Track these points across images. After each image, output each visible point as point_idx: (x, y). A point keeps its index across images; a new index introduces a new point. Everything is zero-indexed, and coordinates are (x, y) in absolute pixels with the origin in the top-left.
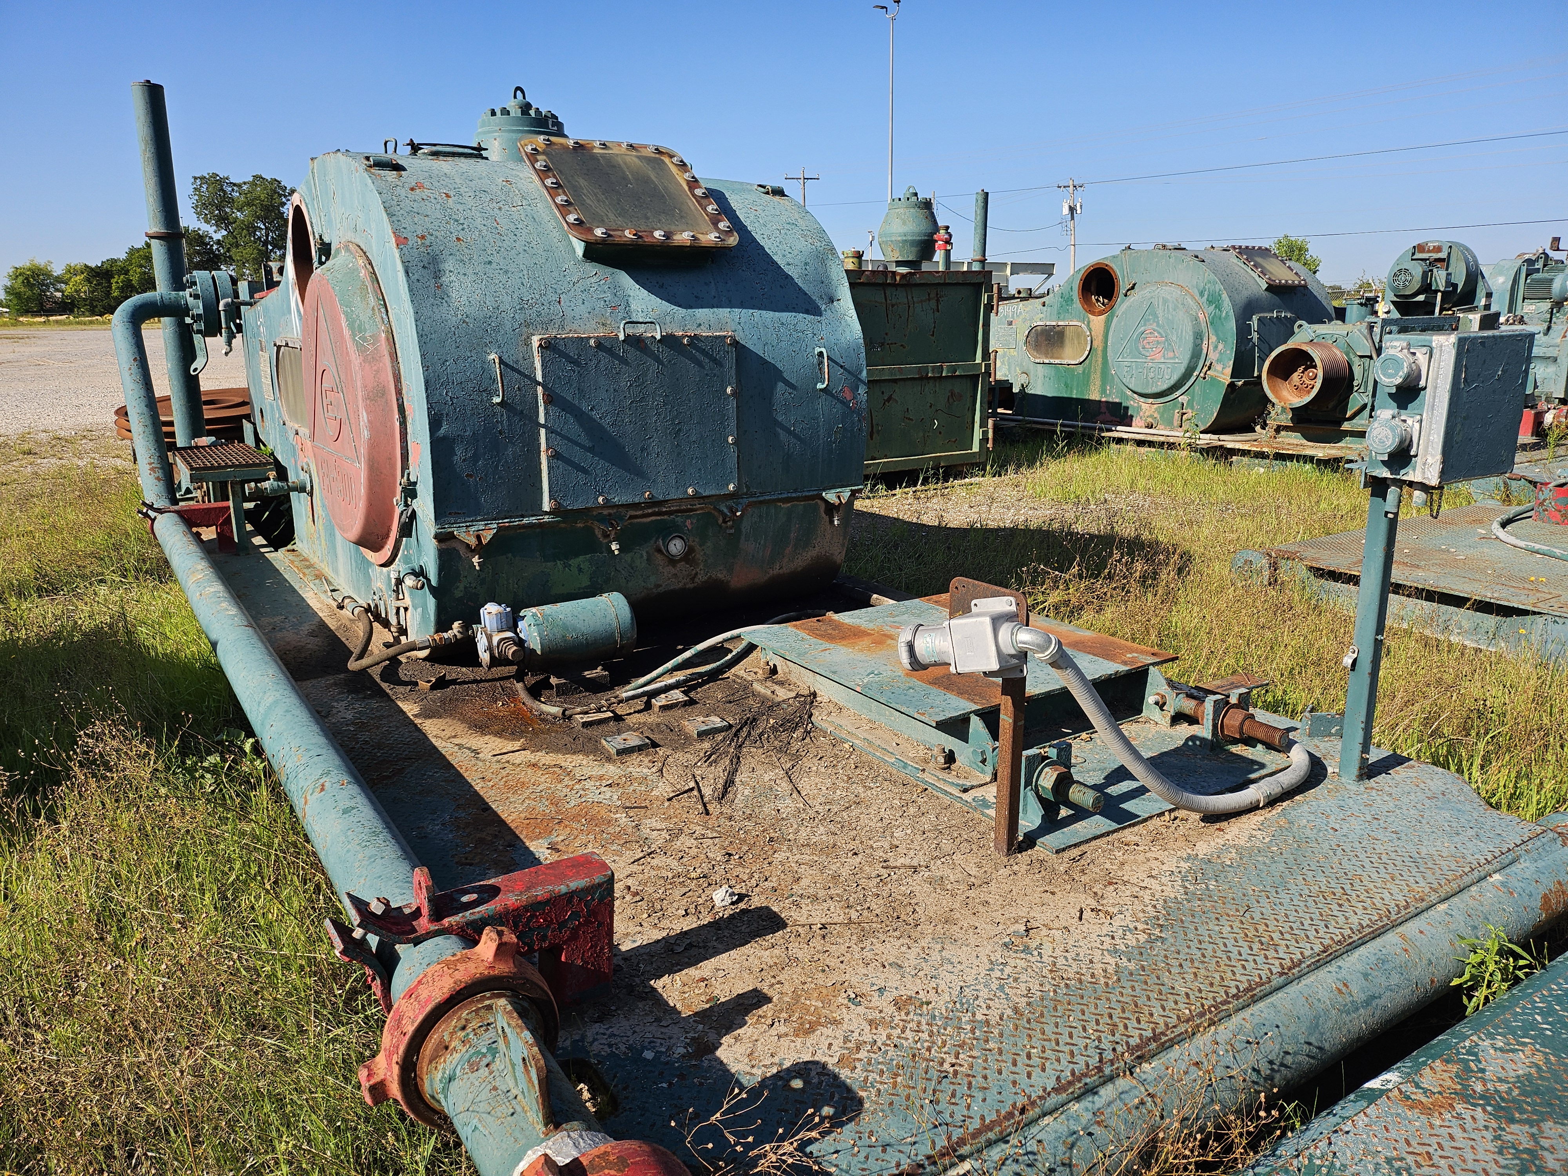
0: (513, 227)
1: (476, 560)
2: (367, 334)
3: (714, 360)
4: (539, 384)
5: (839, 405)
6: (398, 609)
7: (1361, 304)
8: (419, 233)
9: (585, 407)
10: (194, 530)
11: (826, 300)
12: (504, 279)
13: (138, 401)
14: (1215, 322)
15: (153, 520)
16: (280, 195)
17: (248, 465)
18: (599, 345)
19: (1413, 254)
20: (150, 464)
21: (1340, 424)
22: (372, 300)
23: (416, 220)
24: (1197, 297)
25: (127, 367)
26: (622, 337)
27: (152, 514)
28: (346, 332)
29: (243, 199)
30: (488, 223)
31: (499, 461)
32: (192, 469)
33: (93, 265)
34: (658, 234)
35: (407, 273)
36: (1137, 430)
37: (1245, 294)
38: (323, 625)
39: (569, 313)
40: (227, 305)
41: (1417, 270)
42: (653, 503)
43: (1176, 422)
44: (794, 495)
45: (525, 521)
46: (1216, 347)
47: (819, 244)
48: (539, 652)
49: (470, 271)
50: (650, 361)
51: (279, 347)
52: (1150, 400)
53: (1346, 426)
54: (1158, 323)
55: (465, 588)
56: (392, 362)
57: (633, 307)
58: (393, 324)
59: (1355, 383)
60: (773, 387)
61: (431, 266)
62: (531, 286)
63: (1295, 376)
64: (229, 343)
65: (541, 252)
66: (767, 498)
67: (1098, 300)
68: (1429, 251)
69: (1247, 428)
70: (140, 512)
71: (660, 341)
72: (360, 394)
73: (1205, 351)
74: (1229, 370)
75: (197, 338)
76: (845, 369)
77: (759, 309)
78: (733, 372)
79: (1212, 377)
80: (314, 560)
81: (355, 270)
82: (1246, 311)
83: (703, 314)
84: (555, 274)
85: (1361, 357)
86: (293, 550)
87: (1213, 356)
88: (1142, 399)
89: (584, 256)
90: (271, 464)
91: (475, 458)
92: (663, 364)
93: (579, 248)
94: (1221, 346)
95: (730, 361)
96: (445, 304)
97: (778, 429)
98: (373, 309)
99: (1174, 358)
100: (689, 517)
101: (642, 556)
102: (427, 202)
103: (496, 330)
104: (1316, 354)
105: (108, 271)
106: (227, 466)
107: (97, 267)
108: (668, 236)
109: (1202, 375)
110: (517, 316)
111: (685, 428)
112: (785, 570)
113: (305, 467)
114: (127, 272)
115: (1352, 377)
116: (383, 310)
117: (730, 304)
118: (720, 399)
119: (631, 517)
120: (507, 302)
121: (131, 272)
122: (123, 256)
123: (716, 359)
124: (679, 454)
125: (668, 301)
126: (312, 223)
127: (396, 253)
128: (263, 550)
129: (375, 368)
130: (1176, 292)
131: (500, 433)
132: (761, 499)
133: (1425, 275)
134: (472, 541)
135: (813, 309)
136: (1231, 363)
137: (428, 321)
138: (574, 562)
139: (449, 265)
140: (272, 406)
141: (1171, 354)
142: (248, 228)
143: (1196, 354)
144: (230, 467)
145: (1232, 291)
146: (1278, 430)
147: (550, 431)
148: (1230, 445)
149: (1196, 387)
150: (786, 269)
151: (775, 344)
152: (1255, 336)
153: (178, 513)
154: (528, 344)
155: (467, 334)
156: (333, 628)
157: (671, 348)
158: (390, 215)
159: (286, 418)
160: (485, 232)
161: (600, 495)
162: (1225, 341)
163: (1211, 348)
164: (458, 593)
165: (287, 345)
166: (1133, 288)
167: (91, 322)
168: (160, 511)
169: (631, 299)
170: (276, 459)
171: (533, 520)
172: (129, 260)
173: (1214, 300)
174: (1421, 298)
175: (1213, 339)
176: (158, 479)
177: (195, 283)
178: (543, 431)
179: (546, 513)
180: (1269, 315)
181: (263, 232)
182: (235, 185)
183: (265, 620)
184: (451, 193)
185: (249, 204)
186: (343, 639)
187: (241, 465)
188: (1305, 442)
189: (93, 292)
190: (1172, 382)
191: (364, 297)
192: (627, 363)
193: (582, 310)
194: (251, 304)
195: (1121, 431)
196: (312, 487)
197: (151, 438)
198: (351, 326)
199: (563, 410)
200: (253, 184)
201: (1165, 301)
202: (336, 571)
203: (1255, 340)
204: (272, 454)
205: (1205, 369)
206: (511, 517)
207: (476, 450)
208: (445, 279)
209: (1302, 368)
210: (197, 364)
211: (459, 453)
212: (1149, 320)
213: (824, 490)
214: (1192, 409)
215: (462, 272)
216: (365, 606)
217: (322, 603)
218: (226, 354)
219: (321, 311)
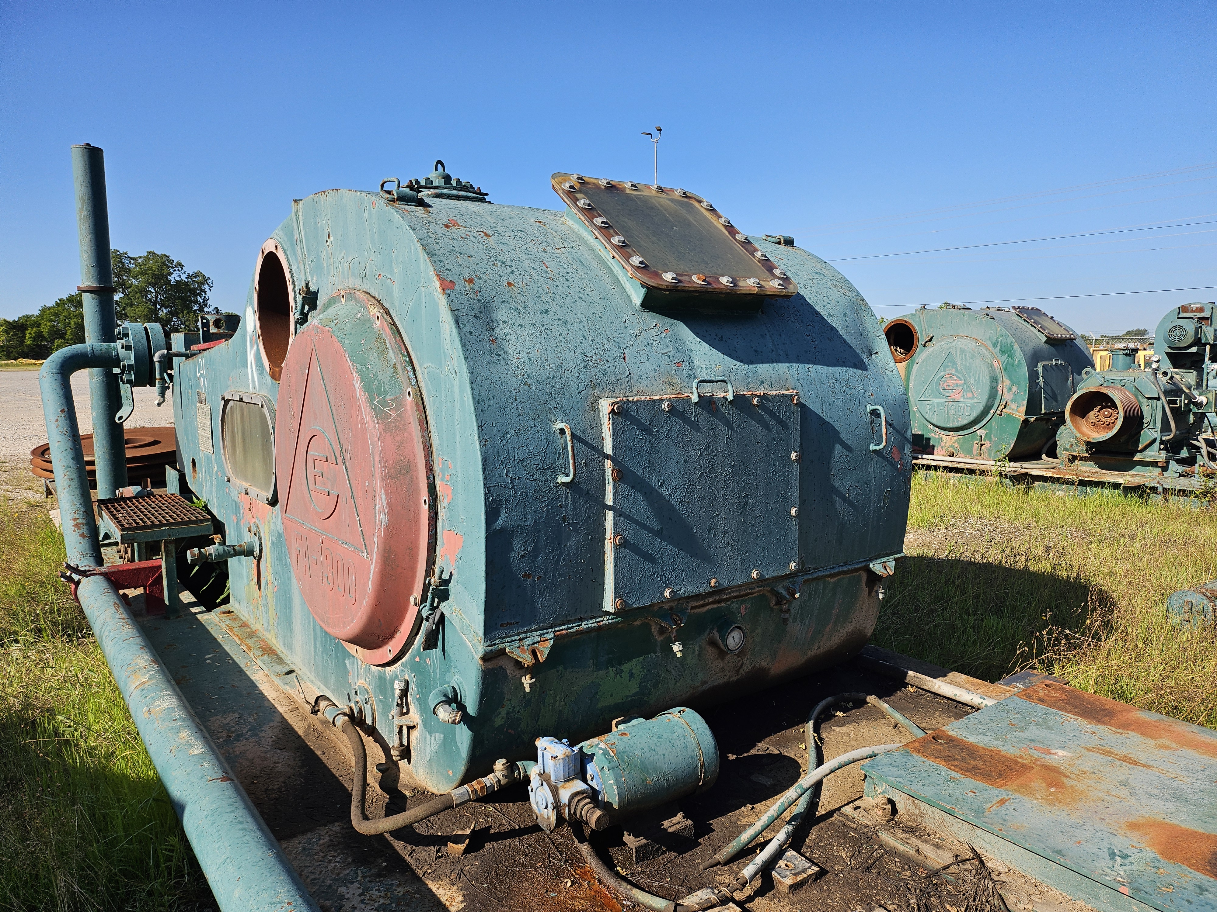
0: (564, 272)
1: (527, 681)
2: (388, 397)
3: (780, 422)
4: (607, 457)
5: (889, 467)
6: (401, 728)
7: (1126, 355)
8: (466, 276)
9: (655, 482)
10: (121, 592)
11: (867, 354)
12: (564, 331)
13: (64, 454)
14: (1007, 368)
15: (77, 583)
16: (168, 267)
17: (183, 523)
18: (672, 410)
19: (1179, 314)
20: (75, 520)
21: (1133, 455)
22: (394, 356)
23: (460, 260)
24: (991, 348)
25: (54, 418)
26: (695, 398)
27: (76, 577)
28: (361, 396)
29: (138, 269)
30: (537, 265)
31: (561, 554)
32: (123, 530)
33: (8, 320)
34: (725, 280)
35: (457, 323)
36: (938, 457)
37: (1032, 345)
38: (286, 728)
39: (635, 371)
40: (162, 356)
41: (1190, 327)
42: (718, 591)
43: (975, 451)
44: (845, 569)
45: (584, 625)
46: (1010, 389)
47: (850, 294)
48: (616, 806)
49: (526, 322)
50: (721, 426)
51: (227, 402)
52: (951, 433)
53: (1138, 457)
54: (956, 369)
55: (508, 713)
56: (422, 432)
57: (696, 363)
58: (423, 385)
59: (1145, 421)
60: (831, 450)
61: (483, 315)
62: (593, 339)
63: (1092, 415)
64: (163, 394)
65: (596, 299)
66: (821, 574)
67: (896, 350)
68: (1192, 311)
69: (1035, 456)
70: (63, 576)
71: (731, 402)
72: (378, 472)
73: (1000, 393)
74: (1023, 409)
75: (124, 389)
76: (894, 428)
77: (815, 364)
78: (798, 433)
79: (1007, 414)
80: (256, 626)
81: (365, 322)
82: (1034, 358)
83: (764, 369)
84: (616, 325)
85: (1149, 398)
86: (229, 612)
87: (1007, 397)
88: (943, 432)
89: (642, 305)
90: (208, 520)
91: (535, 553)
92: (733, 429)
93: (637, 296)
94: (1014, 389)
95: (795, 424)
96: (502, 362)
97: (835, 497)
98: (394, 367)
99: (973, 398)
100: (744, 602)
101: (694, 652)
102: (467, 241)
103: (561, 392)
104: (1115, 395)
105: (23, 324)
106: (162, 525)
107: (14, 321)
108: (734, 282)
109: (999, 412)
110: (582, 377)
111: (752, 501)
112: (822, 650)
113: (254, 529)
114: (39, 326)
115: (1142, 417)
116: (409, 368)
117: (788, 359)
118: (784, 466)
119: (692, 608)
120: (571, 359)
121: (42, 326)
122: (37, 313)
123: (782, 421)
124: (745, 531)
125: (730, 356)
126: (291, 271)
127: (442, 301)
128: (194, 610)
129: (398, 438)
130: (972, 344)
131: (564, 519)
132: (815, 575)
133: (1197, 330)
134: (527, 660)
135: (860, 365)
136: (1025, 402)
137: (486, 383)
138: (626, 667)
139: (502, 314)
140: (209, 459)
141: (970, 395)
142: (141, 292)
143: (993, 394)
144: (165, 525)
145: (1022, 343)
146: (1074, 458)
147: (618, 513)
148: (1034, 472)
149: (993, 422)
150: (829, 320)
151: (831, 401)
152: (1041, 380)
153: (106, 575)
154: (594, 408)
155: (530, 398)
156: (301, 732)
157: (741, 409)
158: (431, 254)
159: (231, 474)
160: (535, 277)
161: (666, 587)
162: (1018, 384)
163: (1005, 390)
164: (499, 721)
165: (241, 400)
166: (931, 340)
167: (7, 365)
168: (85, 574)
169: (693, 354)
170: (210, 513)
171: (592, 623)
172: (41, 316)
173: (1007, 350)
174: (1194, 349)
175: (1007, 382)
176: (82, 535)
177: (127, 335)
178: (610, 515)
179: (608, 613)
180: (1050, 363)
181: (153, 295)
182: (131, 258)
183: (217, 721)
184: (489, 232)
185: (142, 273)
186: (319, 753)
187: (176, 523)
188: (1098, 470)
189: (10, 341)
190: (972, 418)
191: (382, 353)
192: (698, 429)
193: (648, 367)
194: (187, 357)
195: (926, 459)
196: (261, 551)
197: (77, 492)
198: (367, 387)
199: (633, 487)
200: (147, 258)
201: (962, 351)
202: (289, 646)
203: (1041, 384)
204: (206, 506)
205: (1000, 408)
206: (568, 622)
207: (536, 543)
208: (499, 332)
209: (1098, 408)
210: (123, 412)
211: (518, 546)
212: (948, 366)
213: (871, 560)
214: (990, 440)
215: (518, 322)
216: (347, 711)
217: (277, 689)
218: (159, 405)
219: (316, 369)
